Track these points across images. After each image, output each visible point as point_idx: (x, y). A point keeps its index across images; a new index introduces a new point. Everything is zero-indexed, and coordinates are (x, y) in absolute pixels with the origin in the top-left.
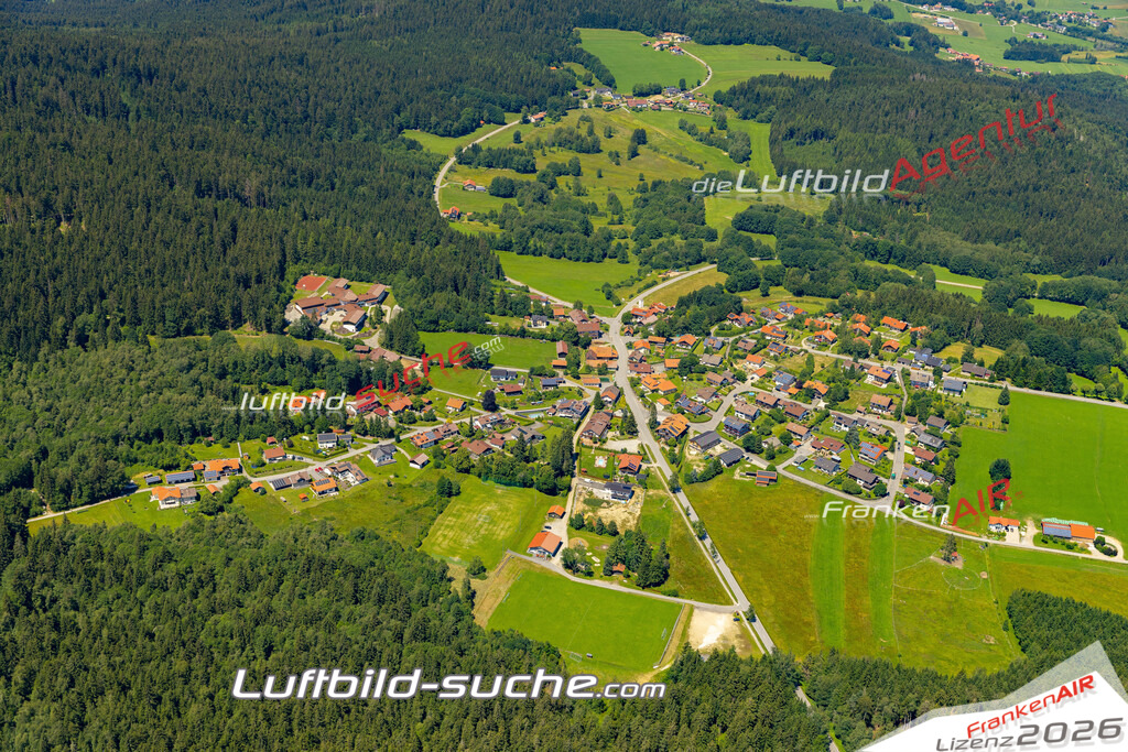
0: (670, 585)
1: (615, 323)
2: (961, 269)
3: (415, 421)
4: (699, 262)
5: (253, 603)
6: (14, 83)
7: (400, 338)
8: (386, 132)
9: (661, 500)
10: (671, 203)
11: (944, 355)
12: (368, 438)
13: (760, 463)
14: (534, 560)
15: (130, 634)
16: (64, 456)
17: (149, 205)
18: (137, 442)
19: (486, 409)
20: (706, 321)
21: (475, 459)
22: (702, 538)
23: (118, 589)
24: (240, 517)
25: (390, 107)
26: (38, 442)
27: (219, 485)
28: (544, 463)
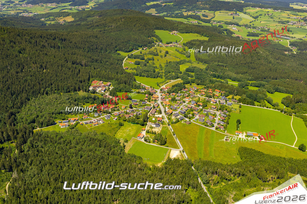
0: (166, 145)
1: (159, 91)
2: (234, 80)
3: (115, 111)
4: (177, 78)
5: (78, 147)
6: (36, 42)
7: (113, 93)
8: (113, 51)
9: (166, 127)
10: (172, 66)
11: (228, 97)
12: (105, 114)
13: (187, 120)
14: (138, 139)
15: (53, 153)
16: (42, 117)
17: (62, 66)
18: (57, 114)
19: (130, 108)
20: (178, 90)
21: (127, 118)
22: (174, 135)
23: (51, 144)
24: (77, 129)
25: (114, 46)
26: (37, 114)
27: (73, 123)
28: (141, 119)
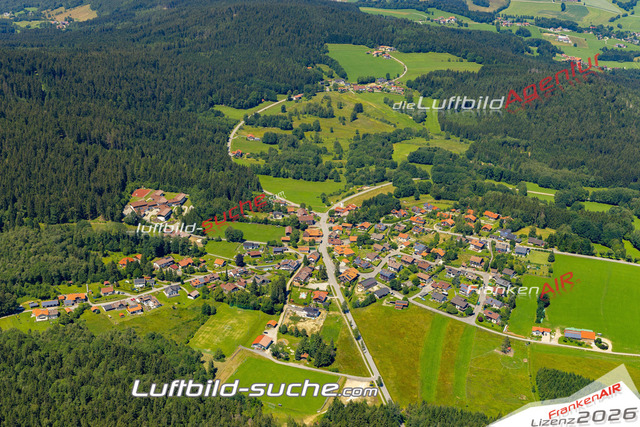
0: (334, 365)
1: (324, 216)
2: (545, 185)
3: (194, 272)
4: (382, 181)
5: (81, 373)
8: (202, 106)
9: (337, 317)
10: (371, 147)
11: (519, 233)
12: (165, 282)
13: (399, 296)
14: (254, 351)
15: (7, 390)
18: (26, 283)
19: (238, 265)
20: (377, 214)
21: (226, 293)
22: (358, 339)
24: (81, 325)
25: (205, 92)
27: (73, 308)
28: (268, 296)
